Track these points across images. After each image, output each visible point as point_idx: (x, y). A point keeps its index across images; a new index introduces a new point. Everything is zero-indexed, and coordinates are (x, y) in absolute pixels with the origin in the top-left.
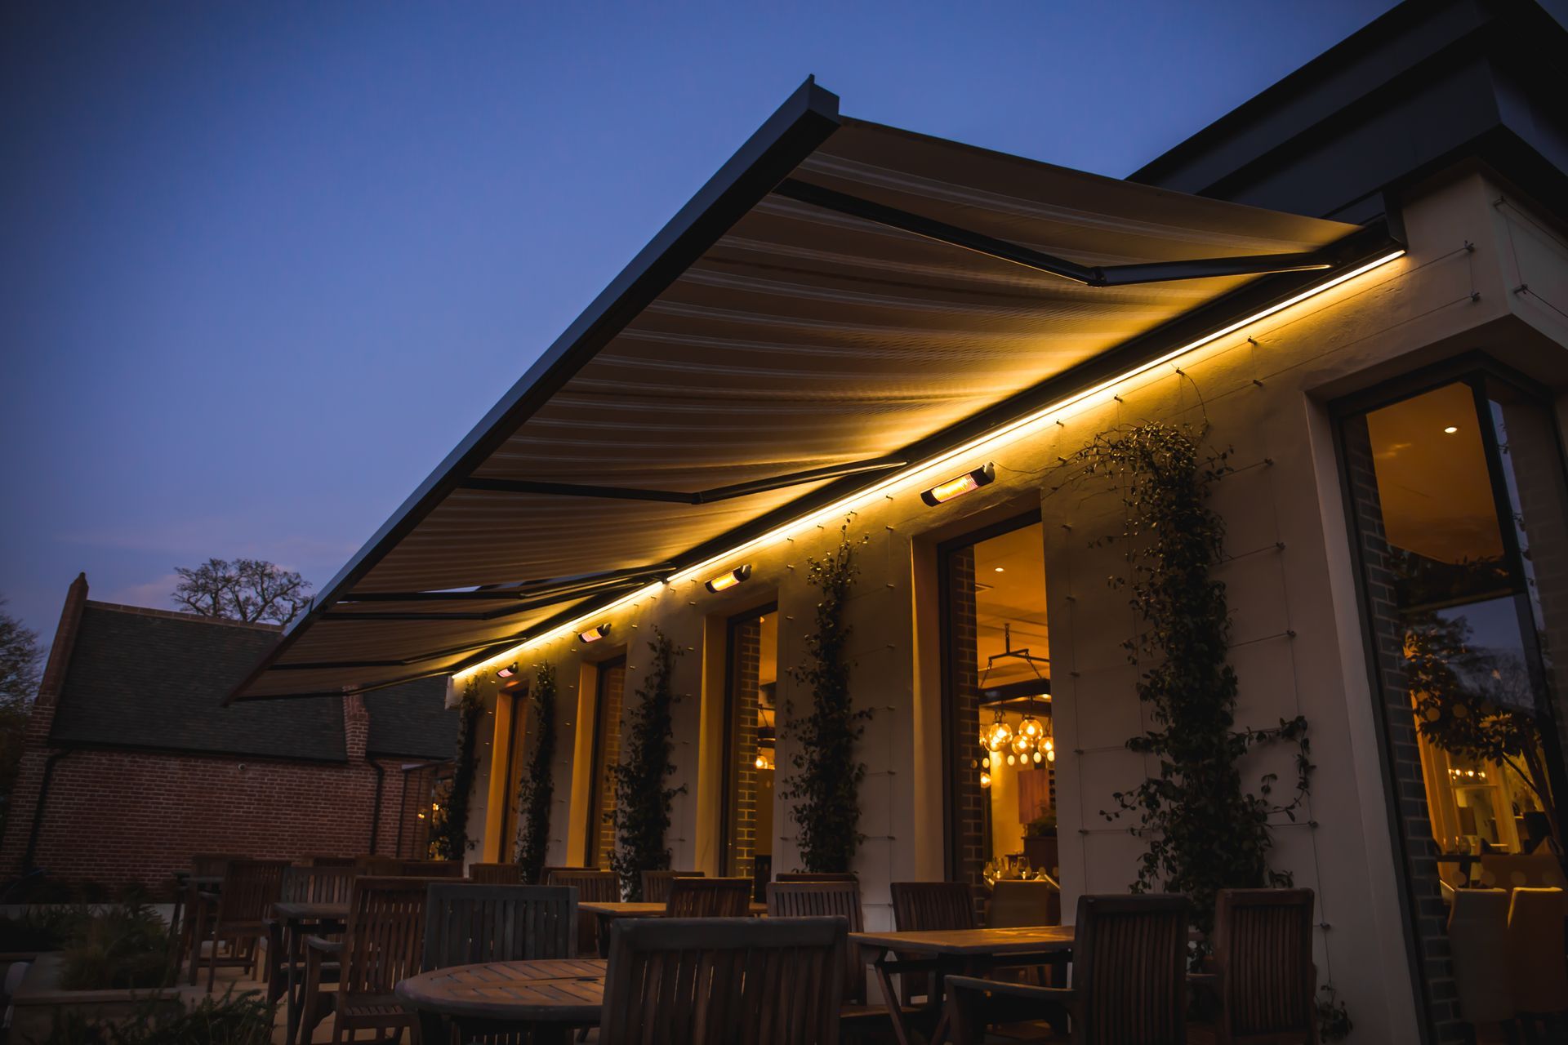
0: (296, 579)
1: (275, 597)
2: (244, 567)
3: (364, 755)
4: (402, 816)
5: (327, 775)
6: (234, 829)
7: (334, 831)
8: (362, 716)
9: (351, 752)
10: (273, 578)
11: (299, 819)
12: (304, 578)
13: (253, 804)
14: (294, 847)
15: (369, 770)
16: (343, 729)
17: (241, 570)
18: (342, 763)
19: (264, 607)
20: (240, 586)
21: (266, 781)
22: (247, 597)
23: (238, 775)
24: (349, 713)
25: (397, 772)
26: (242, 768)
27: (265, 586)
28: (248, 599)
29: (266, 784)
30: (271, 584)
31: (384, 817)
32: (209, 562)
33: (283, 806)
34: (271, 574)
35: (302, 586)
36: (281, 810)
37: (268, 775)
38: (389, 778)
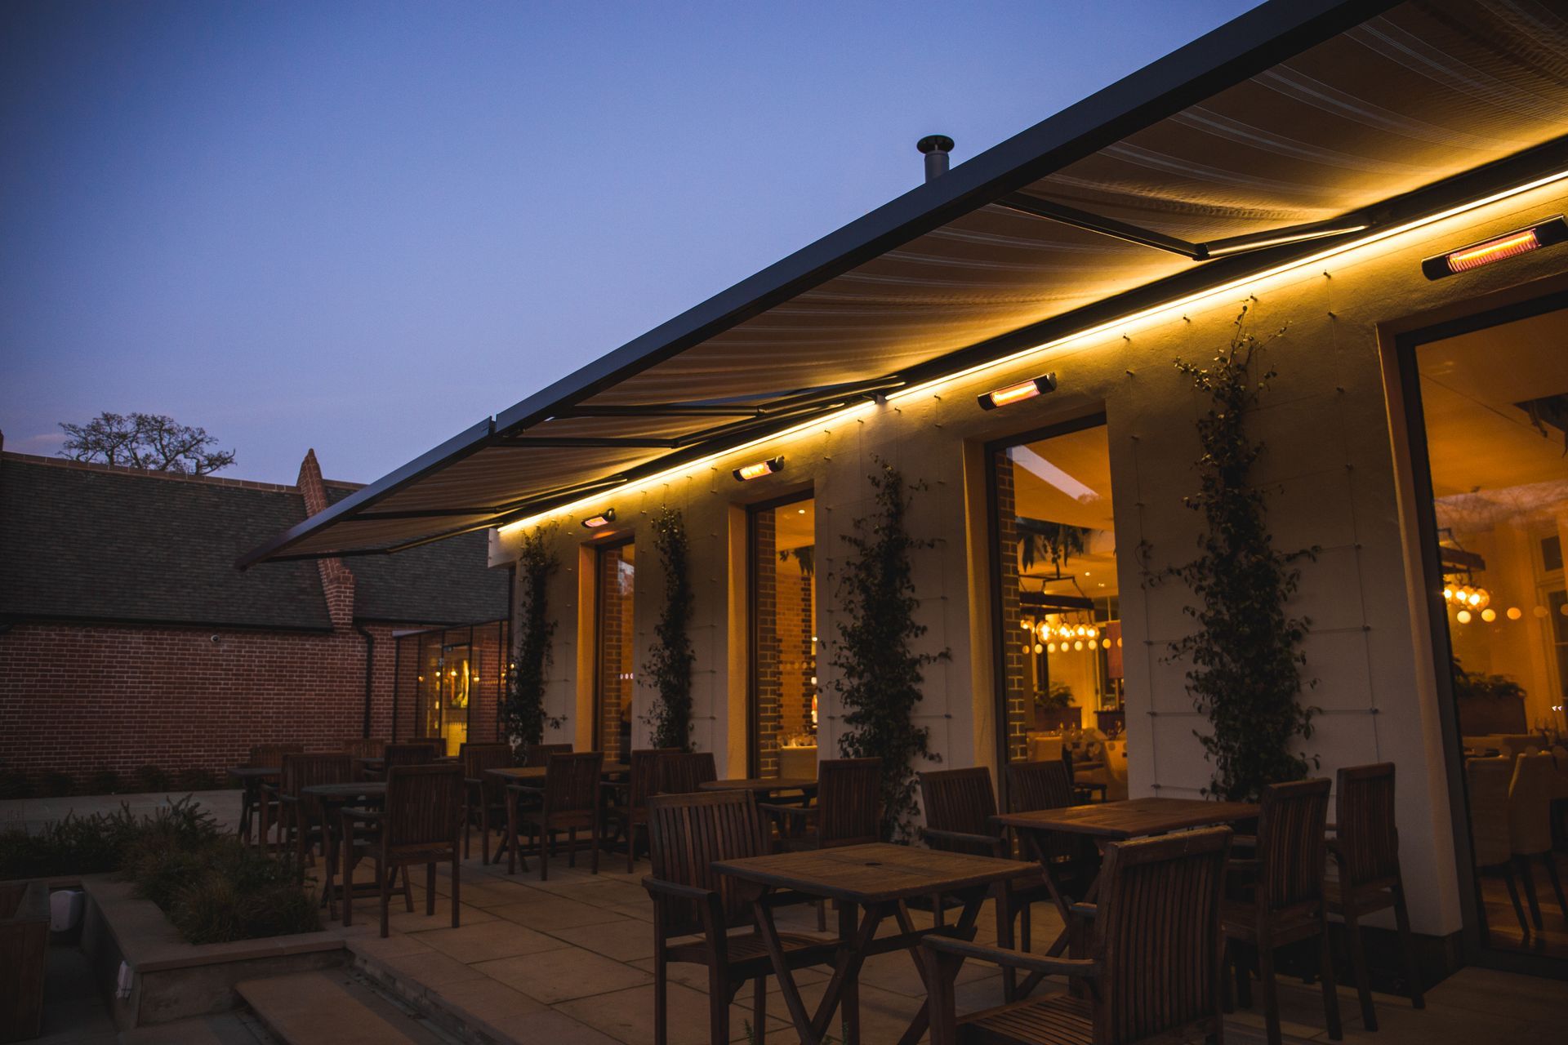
0: (200, 434)
1: (178, 453)
2: (141, 421)
3: (351, 622)
4: (396, 687)
5: (311, 645)
6: (212, 708)
7: (323, 706)
8: (347, 579)
9: (336, 619)
10: (174, 434)
11: (284, 694)
12: (209, 433)
13: (231, 679)
14: (280, 725)
15: (358, 638)
16: (323, 594)
17: (138, 425)
18: (327, 631)
19: (166, 464)
20: (137, 442)
21: (243, 653)
22: (147, 455)
23: (211, 648)
24: (328, 575)
25: (387, 639)
26: (215, 640)
27: (164, 443)
28: (148, 457)
29: (244, 656)
30: (172, 440)
31: (376, 689)
32: (101, 417)
33: (265, 680)
34: (171, 429)
35: (207, 442)
36: (263, 685)
37: (245, 647)
38: (379, 646)
